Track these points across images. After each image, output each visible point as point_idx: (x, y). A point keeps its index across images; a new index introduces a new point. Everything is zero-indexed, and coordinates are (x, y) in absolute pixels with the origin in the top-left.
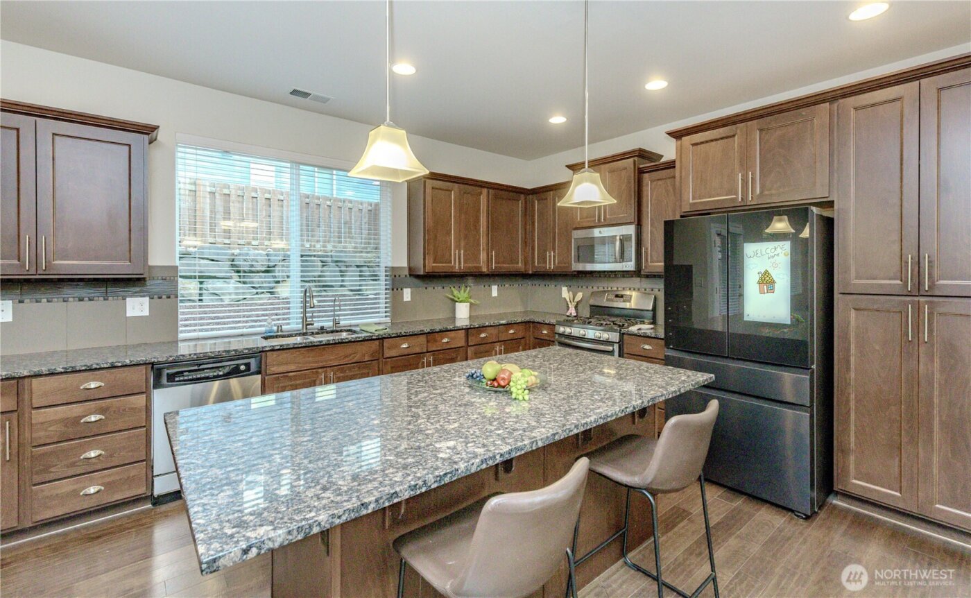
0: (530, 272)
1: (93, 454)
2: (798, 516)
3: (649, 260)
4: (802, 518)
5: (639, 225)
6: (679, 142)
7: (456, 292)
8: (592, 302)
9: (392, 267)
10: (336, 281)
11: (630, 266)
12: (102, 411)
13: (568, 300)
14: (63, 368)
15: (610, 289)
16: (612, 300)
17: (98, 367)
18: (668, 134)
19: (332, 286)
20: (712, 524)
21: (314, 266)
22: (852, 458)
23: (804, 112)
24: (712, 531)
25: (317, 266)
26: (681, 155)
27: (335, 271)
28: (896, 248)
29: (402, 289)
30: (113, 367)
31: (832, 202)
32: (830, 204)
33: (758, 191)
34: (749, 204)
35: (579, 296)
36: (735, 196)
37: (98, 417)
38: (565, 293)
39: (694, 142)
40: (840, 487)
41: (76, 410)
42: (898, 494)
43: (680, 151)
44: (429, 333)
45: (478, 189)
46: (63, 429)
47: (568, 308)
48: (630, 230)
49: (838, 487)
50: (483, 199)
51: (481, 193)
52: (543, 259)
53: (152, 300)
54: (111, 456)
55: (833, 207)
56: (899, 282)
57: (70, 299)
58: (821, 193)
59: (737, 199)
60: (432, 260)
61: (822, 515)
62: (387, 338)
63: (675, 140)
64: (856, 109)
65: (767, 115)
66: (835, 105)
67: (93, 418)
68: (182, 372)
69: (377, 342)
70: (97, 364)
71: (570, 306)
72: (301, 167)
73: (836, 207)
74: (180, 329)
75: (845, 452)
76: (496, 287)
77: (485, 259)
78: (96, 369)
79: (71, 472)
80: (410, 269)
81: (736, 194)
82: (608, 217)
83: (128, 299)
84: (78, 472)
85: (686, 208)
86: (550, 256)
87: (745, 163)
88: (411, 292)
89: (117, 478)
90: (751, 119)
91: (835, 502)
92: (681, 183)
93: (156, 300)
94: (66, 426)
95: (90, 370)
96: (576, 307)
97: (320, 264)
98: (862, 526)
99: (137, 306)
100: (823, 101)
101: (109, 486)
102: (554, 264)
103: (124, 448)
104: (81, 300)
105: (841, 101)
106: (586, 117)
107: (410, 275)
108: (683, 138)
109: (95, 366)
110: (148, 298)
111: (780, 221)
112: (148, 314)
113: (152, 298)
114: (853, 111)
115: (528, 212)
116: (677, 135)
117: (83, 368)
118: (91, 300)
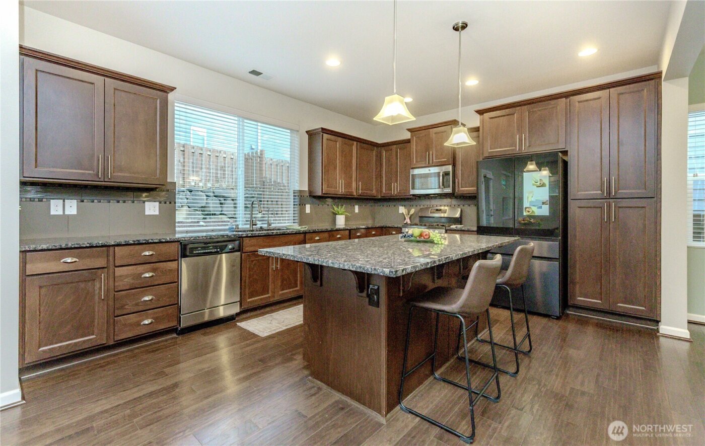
0: (380, 197)
1: (147, 298)
2: (553, 318)
3: (460, 187)
4: (555, 319)
5: (454, 165)
6: (482, 116)
7: (336, 209)
8: (420, 214)
9: (300, 191)
10: (217, 211)
11: (449, 190)
12: (154, 270)
13: (405, 214)
14: (133, 241)
15: (431, 206)
16: (434, 213)
17: (152, 241)
18: (476, 112)
19: (215, 214)
20: (515, 321)
21: (201, 199)
22: (578, 286)
23: (553, 102)
24: (515, 326)
25: (203, 200)
26: (483, 124)
27: (216, 204)
28: (599, 174)
29: (305, 205)
30: (161, 242)
31: (567, 151)
32: (565, 153)
33: (527, 145)
34: (524, 152)
35: (412, 211)
36: (514, 148)
37: (151, 274)
38: (402, 210)
39: (490, 117)
40: (572, 302)
41: (140, 268)
42: (600, 302)
43: (482, 122)
44: (330, 231)
45: (351, 142)
46: (132, 281)
47: (405, 219)
48: (449, 168)
49: (570, 303)
50: (354, 148)
51: (353, 144)
52: (389, 187)
53: (160, 204)
54: (159, 300)
55: (567, 155)
56: (600, 192)
57: (111, 201)
58: (561, 146)
59: (516, 149)
60: (326, 186)
61: (564, 317)
62: (308, 233)
63: (479, 115)
64: (579, 102)
65: (533, 103)
66: (568, 100)
67: (147, 275)
68: (197, 248)
69: (303, 235)
70: (152, 240)
71: (406, 217)
72: (246, 121)
73: (569, 154)
74: (177, 224)
75: (574, 283)
76: (357, 206)
77: (355, 187)
78: (151, 243)
79: (136, 310)
80: (310, 192)
81: (516, 146)
82: (434, 161)
83: (146, 203)
84: (141, 309)
85: (486, 155)
86: (394, 186)
87: (520, 130)
88: (310, 207)
89: (161, 314)
90: (525, 105)
91: (568, 312)
92: (483, 139)
93: (163, 204)
94: (133, 279)
95: (147, 243)
96: (410, 218)
97: (205, 197)
98: (583, 322)
99: (152, 208)
100: (561, 97)
101: (157, 320)
102: (397, 190)
103: (165, 295)
104: (118, 202)
105: (571, 97)
106: (460, 96)
107: (310, 196)
108: (484, 114)
109: (150, 241)
110: (158, 203)
111: (532, 164)
112: (158, 214)
113: (160, 203)
114: (577, 103)
115: (379, 157)
116: (480, 112)
117: (144, 242)
118: (124, 202)
